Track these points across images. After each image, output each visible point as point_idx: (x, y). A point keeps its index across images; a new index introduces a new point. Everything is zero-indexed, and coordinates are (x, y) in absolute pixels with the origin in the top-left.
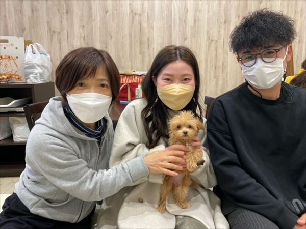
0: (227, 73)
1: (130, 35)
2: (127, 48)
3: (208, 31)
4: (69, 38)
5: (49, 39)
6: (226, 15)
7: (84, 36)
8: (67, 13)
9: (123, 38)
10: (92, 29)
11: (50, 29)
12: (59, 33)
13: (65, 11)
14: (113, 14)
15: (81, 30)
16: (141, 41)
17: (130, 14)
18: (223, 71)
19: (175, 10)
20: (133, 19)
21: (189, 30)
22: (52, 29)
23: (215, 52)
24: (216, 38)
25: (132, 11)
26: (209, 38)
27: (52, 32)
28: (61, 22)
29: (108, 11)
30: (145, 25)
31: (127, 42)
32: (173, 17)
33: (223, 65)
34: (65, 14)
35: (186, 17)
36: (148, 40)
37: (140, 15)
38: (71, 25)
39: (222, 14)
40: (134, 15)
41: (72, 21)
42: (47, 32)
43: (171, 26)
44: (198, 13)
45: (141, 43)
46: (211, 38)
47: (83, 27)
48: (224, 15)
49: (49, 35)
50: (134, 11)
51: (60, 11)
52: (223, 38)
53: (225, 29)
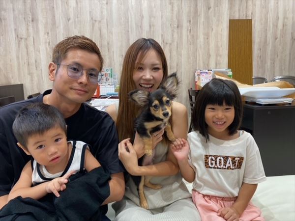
3: (162, 35)
4: (35, 44)
5: (17, 45)
7: (49, 42)
8: (33, 21)
10: (56, 35)
11: (18, 36)
12: (26, 39)
13: (30, 19)
14: (75, 22)
15: (46, 36)
16: (101, 45)
17: (90, 21)
20: (93, 25)
22: (19, 36)
27: (19, 38)
28: (28, 29)
29: (70, 19)
30: (104, 31)
34: (31, 22)
35: (141, 23)
36: (108, 44)
38: (37, 32)
39: (175, 19)
41: (38, 28)
42: (14, 39)
43: (128, 31)
44: (152, 19)
46: (165, 41)
47: (48, 33)
48: (176, 20)
49: (17, 41)
51: (26, 20)
52: (176, 41)
53: (178, 33)
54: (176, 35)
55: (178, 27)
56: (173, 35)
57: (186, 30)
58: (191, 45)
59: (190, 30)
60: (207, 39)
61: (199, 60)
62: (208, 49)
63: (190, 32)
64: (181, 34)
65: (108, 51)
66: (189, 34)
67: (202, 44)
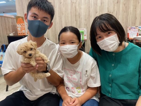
1: (71, 12)
2: (70, 19)
3: (108, 8)
9: (68, 14)
14: (64, 4)
16: (76, 15)
20: (72, 5)
21: (98, 8)
24: (112, 11)
26: (108, 11)
29: (61, 3)
30: (77, 8)
31: (70, 16)
32: (90, 2)
35: (97, 2)
36: (79, 14)
37: (75, 3)
40: (72, 3)
43: (89, 7)
45: (76, 16)
52: (116, 10)
53: (117, 6)
54: (116, 7)
55: (117, 3)
56: (114, 7)
57: (122, 4)
58: (124, 12)
59: (125, 4)
60: (135, 8)
61: (129, 21)
62: (135, 14)
63: (125, 5)
64: (119, 6)
65: (79, 18)
66: (124, 6)
67: (131, 11)
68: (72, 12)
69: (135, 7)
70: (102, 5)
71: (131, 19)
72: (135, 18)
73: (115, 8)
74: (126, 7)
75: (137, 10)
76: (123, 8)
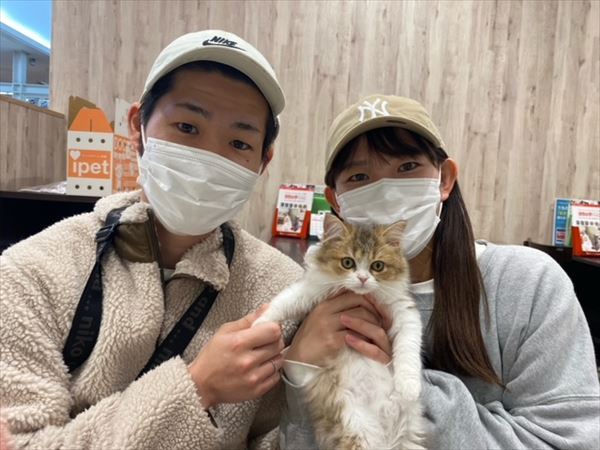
0: (505, 201)
1: (312, 115)
2: (304, 141)
6: (508, 86)
9: (297, 121)
18: (495, 195)
19: (403, 71)
23: (481, 157)
24: (483, 130)
25: (318, 70)
26: (469, 129)
31: (305, 129)
32: (398, 83)
33: (497, 183)
37: (334, 78)
40: (322, 78)
50: (322, 71)
68: (317, 113)
69: (571, 127)
70: (446, 100)
71: (553, 168)
72: (569, 165)
73: (495, 119)
74: (538, 120)
75: (578, 137)
76: (526, 121)
